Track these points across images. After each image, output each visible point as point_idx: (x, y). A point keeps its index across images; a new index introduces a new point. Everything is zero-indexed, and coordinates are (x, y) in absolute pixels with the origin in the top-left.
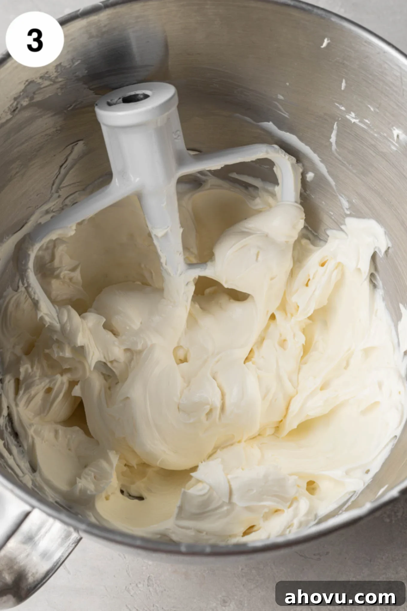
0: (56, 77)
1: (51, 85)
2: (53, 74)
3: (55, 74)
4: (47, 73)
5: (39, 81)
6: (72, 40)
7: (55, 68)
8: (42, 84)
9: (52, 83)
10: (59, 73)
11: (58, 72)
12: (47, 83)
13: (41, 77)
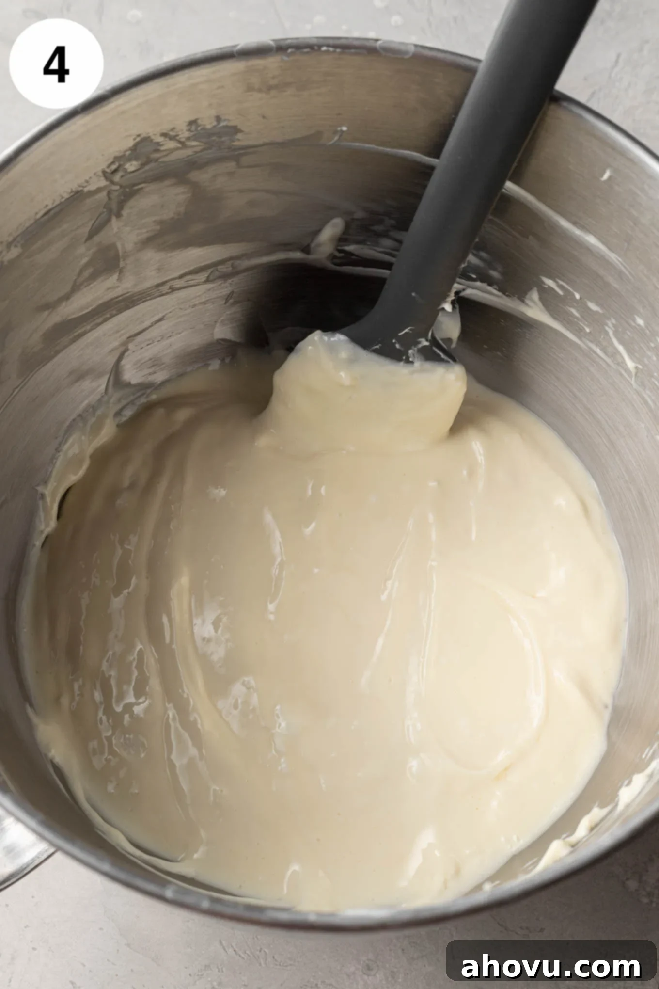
0: (188, 139)
1: (177, 149)
2: (182, 134)
3: (187, 134)
4: (173, 129)
5: (160, 139)
6: (219, 88)
7: (188, 125)
8: (162, 145)
9: (179, 146)
10: (192, 134)
11: (192, 132)
12: (172, 145)
13: (164, 135)
